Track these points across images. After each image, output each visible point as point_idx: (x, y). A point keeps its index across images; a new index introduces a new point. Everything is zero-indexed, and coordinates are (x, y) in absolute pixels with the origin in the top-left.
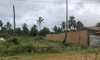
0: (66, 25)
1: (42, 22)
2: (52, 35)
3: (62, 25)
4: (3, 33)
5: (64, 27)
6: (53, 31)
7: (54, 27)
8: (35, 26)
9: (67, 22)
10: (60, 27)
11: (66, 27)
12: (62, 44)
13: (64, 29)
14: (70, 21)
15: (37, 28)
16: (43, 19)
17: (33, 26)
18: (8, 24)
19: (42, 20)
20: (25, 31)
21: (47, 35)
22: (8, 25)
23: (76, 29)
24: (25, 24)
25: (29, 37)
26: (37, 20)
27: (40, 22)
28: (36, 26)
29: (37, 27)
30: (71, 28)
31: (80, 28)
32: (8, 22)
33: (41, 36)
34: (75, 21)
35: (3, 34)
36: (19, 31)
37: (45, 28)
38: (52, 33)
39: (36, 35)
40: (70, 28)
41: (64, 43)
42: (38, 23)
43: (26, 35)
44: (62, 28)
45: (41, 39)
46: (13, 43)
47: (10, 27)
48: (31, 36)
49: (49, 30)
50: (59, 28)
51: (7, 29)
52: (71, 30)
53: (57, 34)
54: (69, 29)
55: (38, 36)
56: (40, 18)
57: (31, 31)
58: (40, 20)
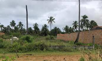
0: (78, 24)
1: (53, 22)
2: (63, 35)
3: (73, 25)
5: (76, 27)
6: (64, 31)
7: (65, 27)
8: (45, 26)
9: (79, 21)
10: (72, 27)
12: (74, 43)
13: (76, 29)
14: (82, 21)
16: (54, 19)
19: (53, 20)
20: (36, 30)
21: (57, 35)
22: (20, 25)
23: (88, 29)
24: (36, 23)
25: (40, 36)
26: (48, 20)
27: (51, 22)
29: (48, 27)
30: (84, 28)
31: (93, 28)
32: (20, 22)
33: (52, 36)
34: (88, 21)
35: (16, 33)
36: (30, 31)
37: (56, 28)
38: (63, 33)
39: (47, 35)
40: (82, 27)
41: (76, 43)
42: (49, 23)
43: (37, 34)
44: (74, 28)
46: (26, 41)
47: (22, 26)
48: (42, 36)
49: (60, 30)
50: (70, 28)
51: (19, 29)
52: (83, 30)
53: (69, 34)
54: (81, 29)
56: (51, 18)
57: (41, 31)
58: (51, 20)
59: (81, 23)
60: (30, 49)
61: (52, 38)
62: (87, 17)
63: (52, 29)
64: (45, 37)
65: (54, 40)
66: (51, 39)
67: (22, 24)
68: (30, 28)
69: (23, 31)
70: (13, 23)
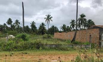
0: (75, 23)
2: (60, 34)
3: (71, 24)
4: (12, 31)
5: (73, 26)
6: (62, 30)
7: (63, 26)
9: (77, 20)
11: (75, 26)
12: (71, 42)
13: (73, 28)
15: (45, 26)
16: (52, 17)
17: (41, 24)
18: (17, 22)
19: (50, 18)
20: (34, 29)
21: (55, 33)
23: (86, 28)
24: (33, 22)
25: (37, 35)
26: (45, 18)
27: (49, 20)
28: (44, 24)
30: (81, 27)
31: (90, 27)
32: (17, 20)
33: (49, 35)
34: (85, 20)
36: (27, 30)
37: (53, 26)
38: (60, 32)
39: (44, 33)
40: (80, 26)
41: (73, 42)
42: (46, 21)
43: (34, 33)
44: (72, 27)
45: (49, 37)
46: (22, 40)
47: (19, 25)
48: (39, 34)
49: (57, 28)
50: (68, 26)
51: (16, 27)
52: (81, 29)
53: (66, 32)
54: (79, 28)
55: (46, 35)
56: (48, 16)
57: (39, 29)
58: (49, 18)
59: (78, 22)
60: (25, 48)
61: (50, 36)
62: (84, 16)
63: (49, 28)
64: (42, 36)
65: (51, 39)
66: (49, 38)
67: (19, 22)
68: (27, 27)
69: (19, 30)
70: (10, 21)
